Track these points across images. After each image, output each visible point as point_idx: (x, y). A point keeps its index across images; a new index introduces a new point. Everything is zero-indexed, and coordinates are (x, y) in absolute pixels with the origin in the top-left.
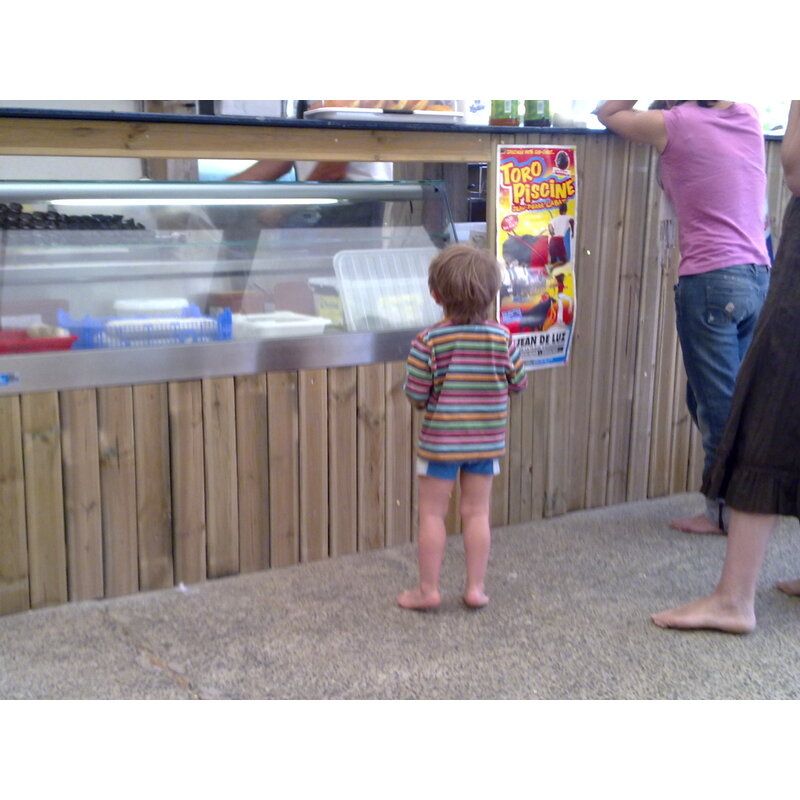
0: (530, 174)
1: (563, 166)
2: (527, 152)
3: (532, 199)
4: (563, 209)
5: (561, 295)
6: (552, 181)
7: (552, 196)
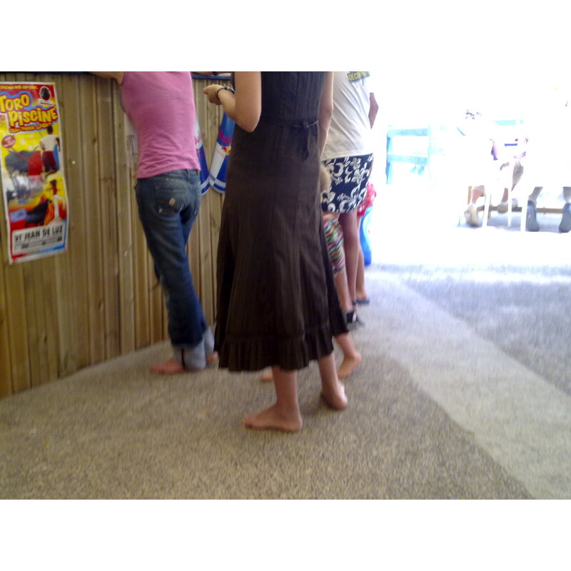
0: (21, 104)
1: (46, 97)
2: (16, 87)
3: (24, 123)
4: (50, 130)
5: (56, 196)
6: (39, 109)
7: (40, 120)
